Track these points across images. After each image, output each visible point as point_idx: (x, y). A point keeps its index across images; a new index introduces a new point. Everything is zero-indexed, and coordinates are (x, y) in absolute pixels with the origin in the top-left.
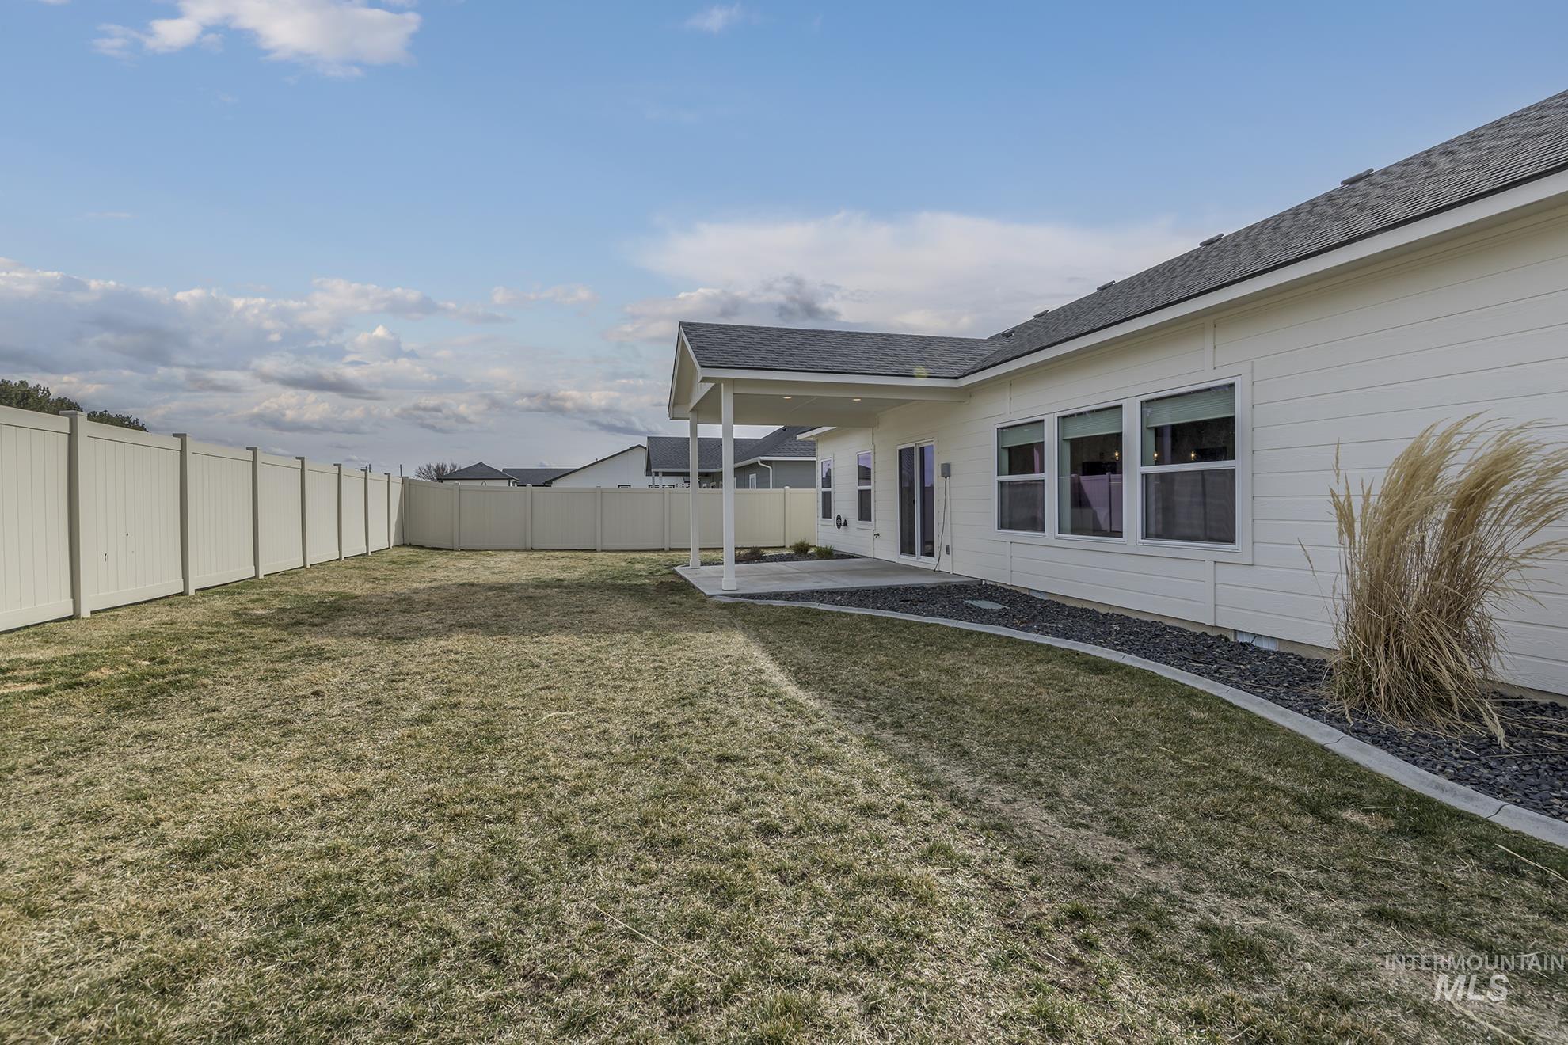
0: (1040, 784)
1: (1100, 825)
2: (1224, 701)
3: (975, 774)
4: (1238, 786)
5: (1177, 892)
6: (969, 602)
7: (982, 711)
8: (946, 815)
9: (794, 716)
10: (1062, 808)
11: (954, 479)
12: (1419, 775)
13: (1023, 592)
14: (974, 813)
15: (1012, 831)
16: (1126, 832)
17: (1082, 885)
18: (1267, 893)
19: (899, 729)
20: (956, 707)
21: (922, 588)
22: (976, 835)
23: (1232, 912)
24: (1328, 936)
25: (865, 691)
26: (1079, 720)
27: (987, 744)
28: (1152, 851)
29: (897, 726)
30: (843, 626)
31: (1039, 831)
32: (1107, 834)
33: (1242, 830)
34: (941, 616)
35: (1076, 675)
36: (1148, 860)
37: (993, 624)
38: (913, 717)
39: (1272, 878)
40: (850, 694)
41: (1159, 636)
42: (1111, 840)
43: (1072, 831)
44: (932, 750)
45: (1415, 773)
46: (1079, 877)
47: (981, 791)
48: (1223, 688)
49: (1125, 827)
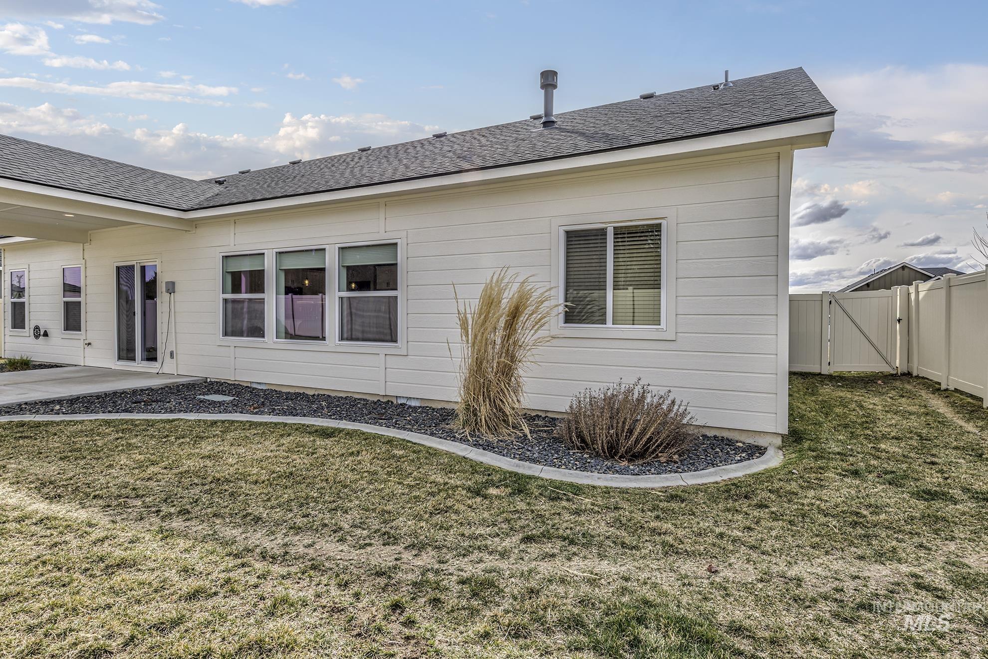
0: (326, 525)
1: (377, 541)
2: (408, 441)
3: (273, 533)
4: (440, 491)
5: (436, 566)
6: (201, 397)
7: (256, 482)
8: (269, 572)
9: (61, 533)
10: (348, 538)
11: (178, 296)
12: (509, 461)
13: (246, 385)
14: (290, 564)
15: (324, 566)
16: (396, 539)
17: (386, 585)
18: (479, 548)
19: (187, 516)
20: (232, 485)
21: (151, 389)
22: (300, 579)
23: (467, 566)
24: (512, 560)
25: (134, 489)
26: (330, 472)
27: (272, 508)
28: (414, 546)
29: (184, 512)
30: (75, 434)
31: (341, 559)
32: (384, 545)
33: (454, 517)
34: (180, 411)
35: (314, 441)
36: (414, 552)
37: (230, 412)
38: (196, 502)
39: (476, 538)
40: (119, 496)
41: (354, 406)
42: (388, 549)
43: (363, 551)
44: (225, 524)
45: (507, 461)
46: (382, 581)
47: (286, 545)
48: (405, 433)
49: (394, 537)
